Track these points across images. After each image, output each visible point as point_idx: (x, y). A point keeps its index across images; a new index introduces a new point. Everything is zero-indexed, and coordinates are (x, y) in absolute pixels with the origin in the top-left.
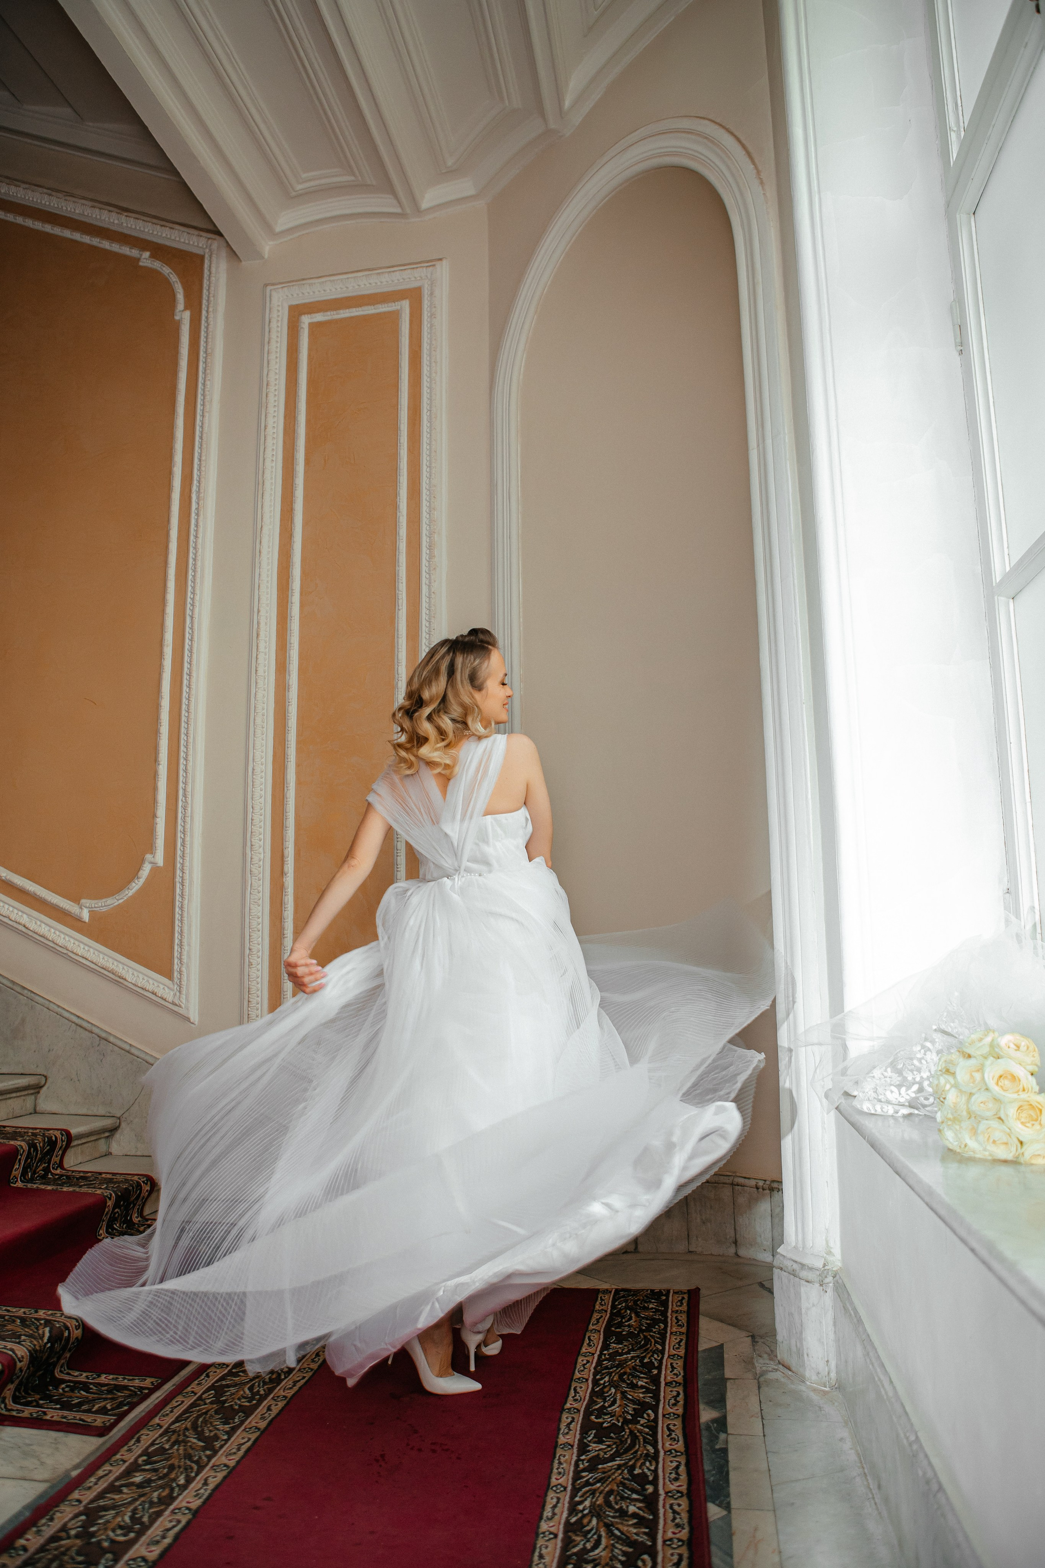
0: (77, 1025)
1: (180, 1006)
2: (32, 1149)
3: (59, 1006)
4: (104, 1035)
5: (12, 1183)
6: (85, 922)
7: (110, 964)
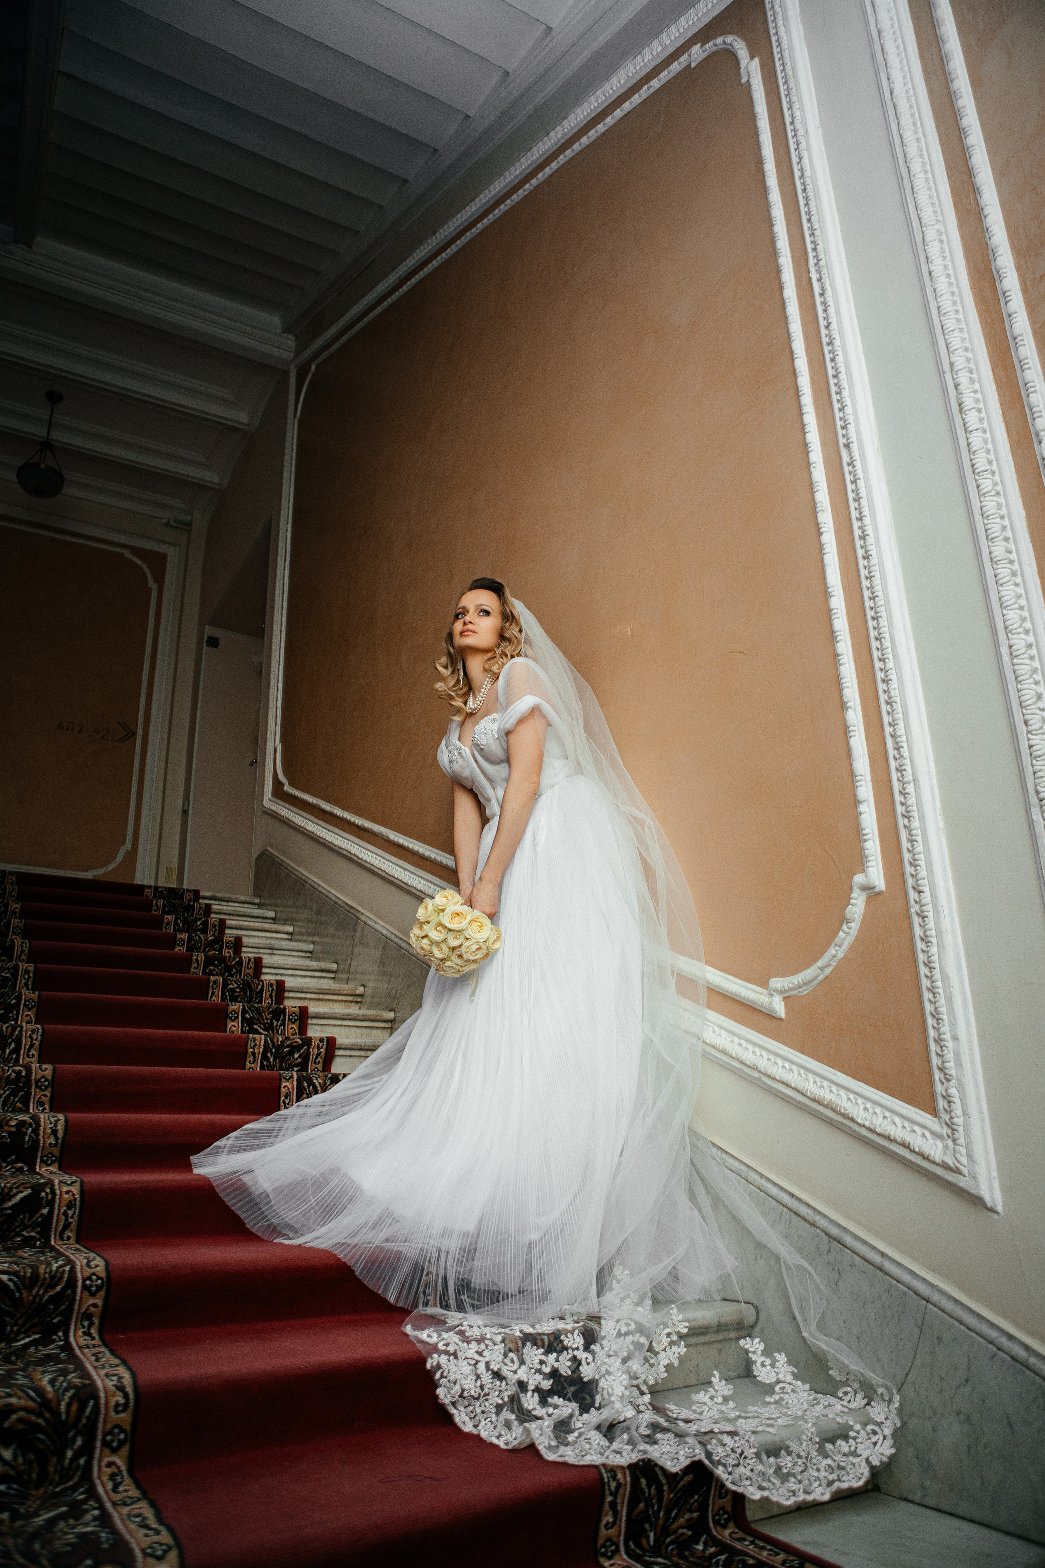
0: (791, 1210)
1: (958, 1172)
2: (643, 1482)
3: (762, 1176)
4: (835, 1231)
5: (604, 1555)
6: (781, 1019)
7: (826, 1094)
